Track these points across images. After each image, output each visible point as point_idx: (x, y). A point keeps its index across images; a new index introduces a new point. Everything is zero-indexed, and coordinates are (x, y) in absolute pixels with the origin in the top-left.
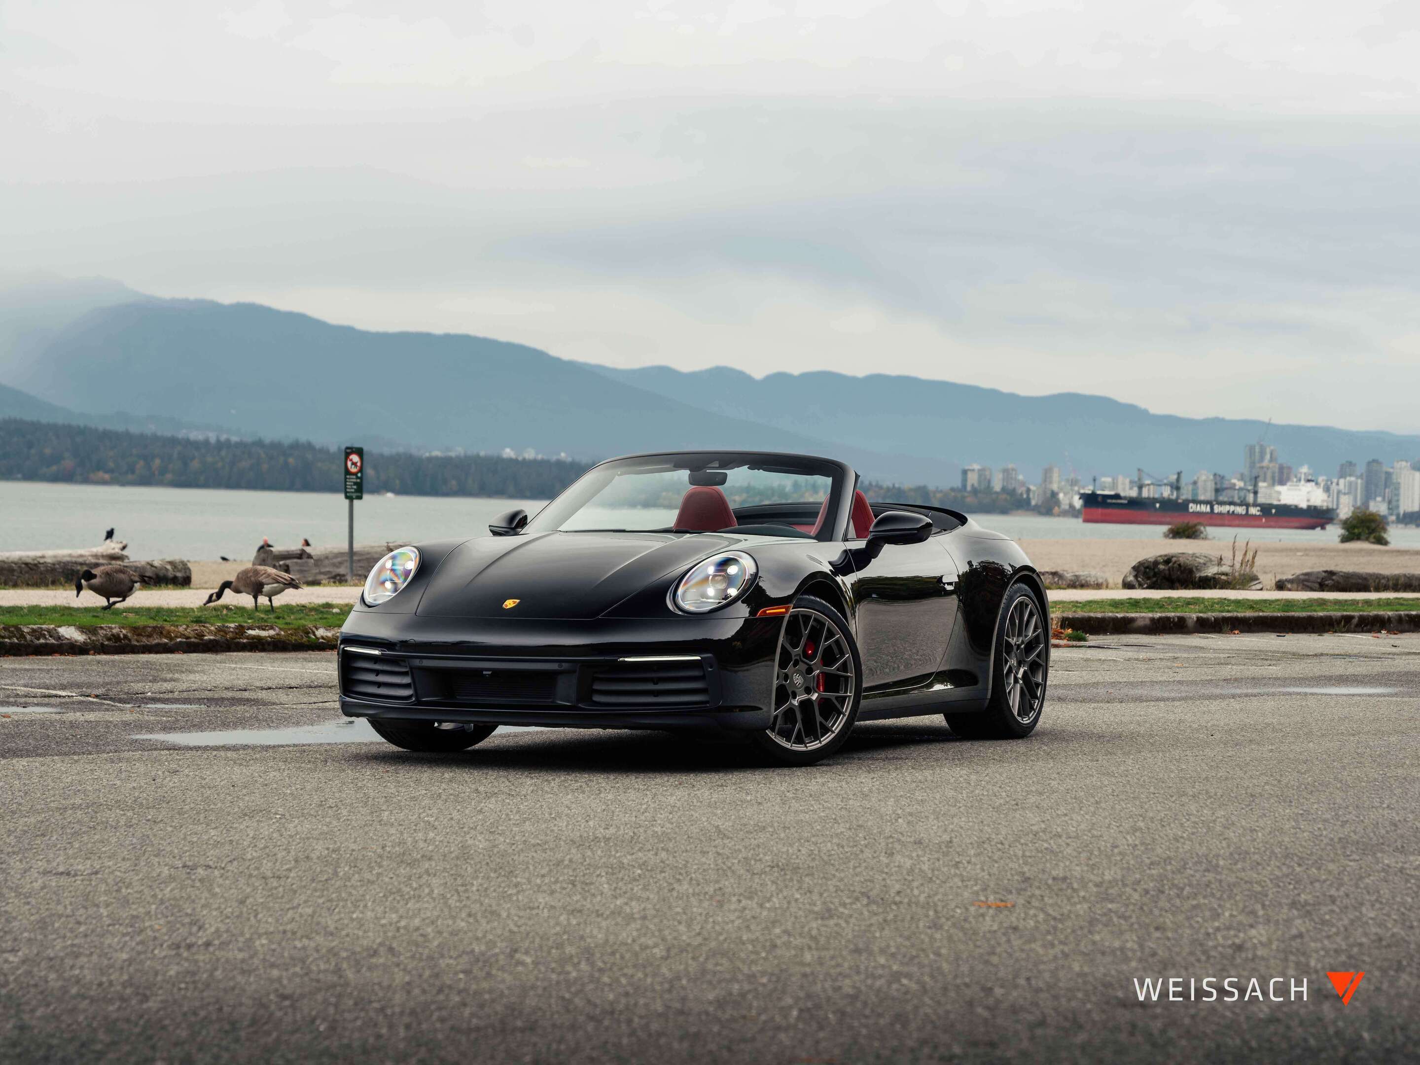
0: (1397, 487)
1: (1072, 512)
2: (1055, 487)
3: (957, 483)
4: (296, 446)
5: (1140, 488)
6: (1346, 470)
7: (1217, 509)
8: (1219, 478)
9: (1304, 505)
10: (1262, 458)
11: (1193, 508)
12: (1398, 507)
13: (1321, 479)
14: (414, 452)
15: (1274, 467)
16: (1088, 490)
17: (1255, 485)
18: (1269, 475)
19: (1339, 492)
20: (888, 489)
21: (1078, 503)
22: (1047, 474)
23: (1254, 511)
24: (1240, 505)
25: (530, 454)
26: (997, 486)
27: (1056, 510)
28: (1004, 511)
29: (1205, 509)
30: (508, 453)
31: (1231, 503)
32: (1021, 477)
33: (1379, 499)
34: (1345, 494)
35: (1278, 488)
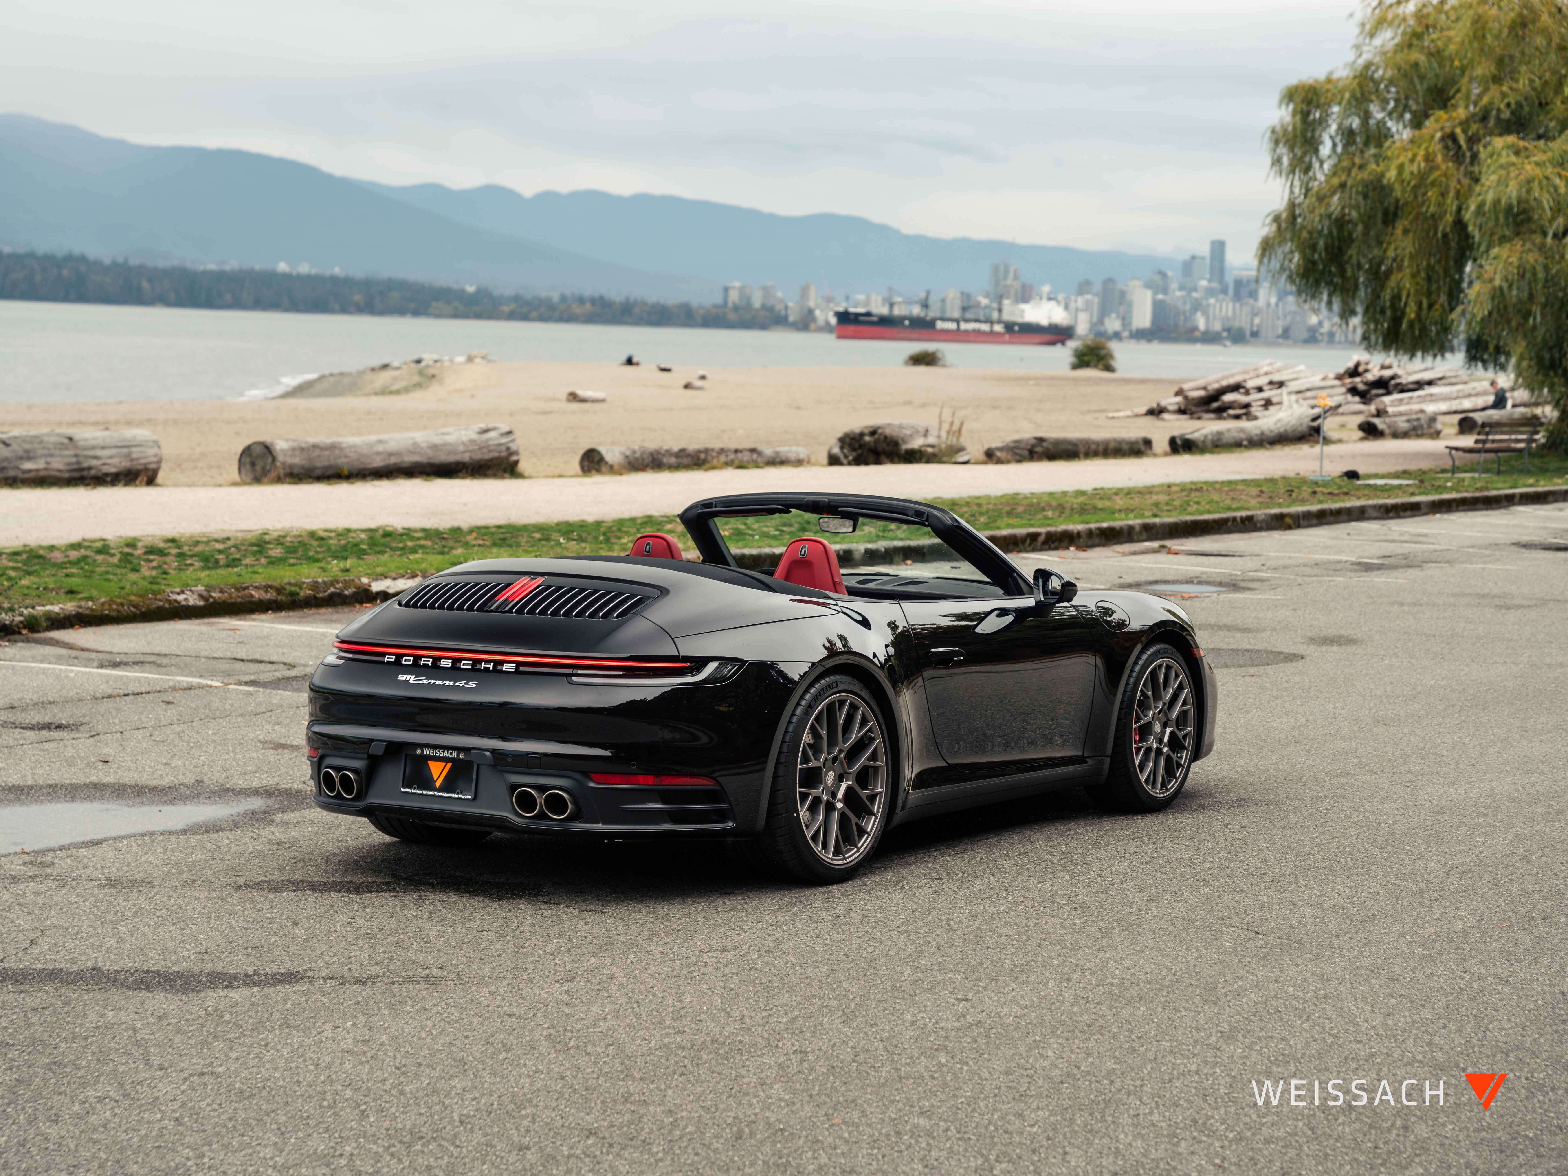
0: (1130, 305)
1: (827, 328)
2: (811, 304)
3: (718, 299)
4: (68, 258)
5: (892, 305)
6: (1083, 288)
7: (964, 326)
8: (966, 296)
9: (1045, 322)
10: (1006, 278)
11: (940, 325)
12: (1130, 324)
13: (1061, 297)
14: (189, 265)
15: (1017, 285)
16: (841, 309)
17: (1000, 303)
18: (1012, 292)
19: (1077, 310)
20: (654, 306)
21: (833, 321)
22: (804, 292)
23: (998, 328)
24: (986, 322)
25: (304, 268)
26: (757, 303)
27: (812, 326)
28: (763, 327)
29: (952, 326)
30: (283, 267)
31: (977, 321)
32: (779, 294)
33: (1114, 316)
34: (1082, 311)
35: (1023, 306)
